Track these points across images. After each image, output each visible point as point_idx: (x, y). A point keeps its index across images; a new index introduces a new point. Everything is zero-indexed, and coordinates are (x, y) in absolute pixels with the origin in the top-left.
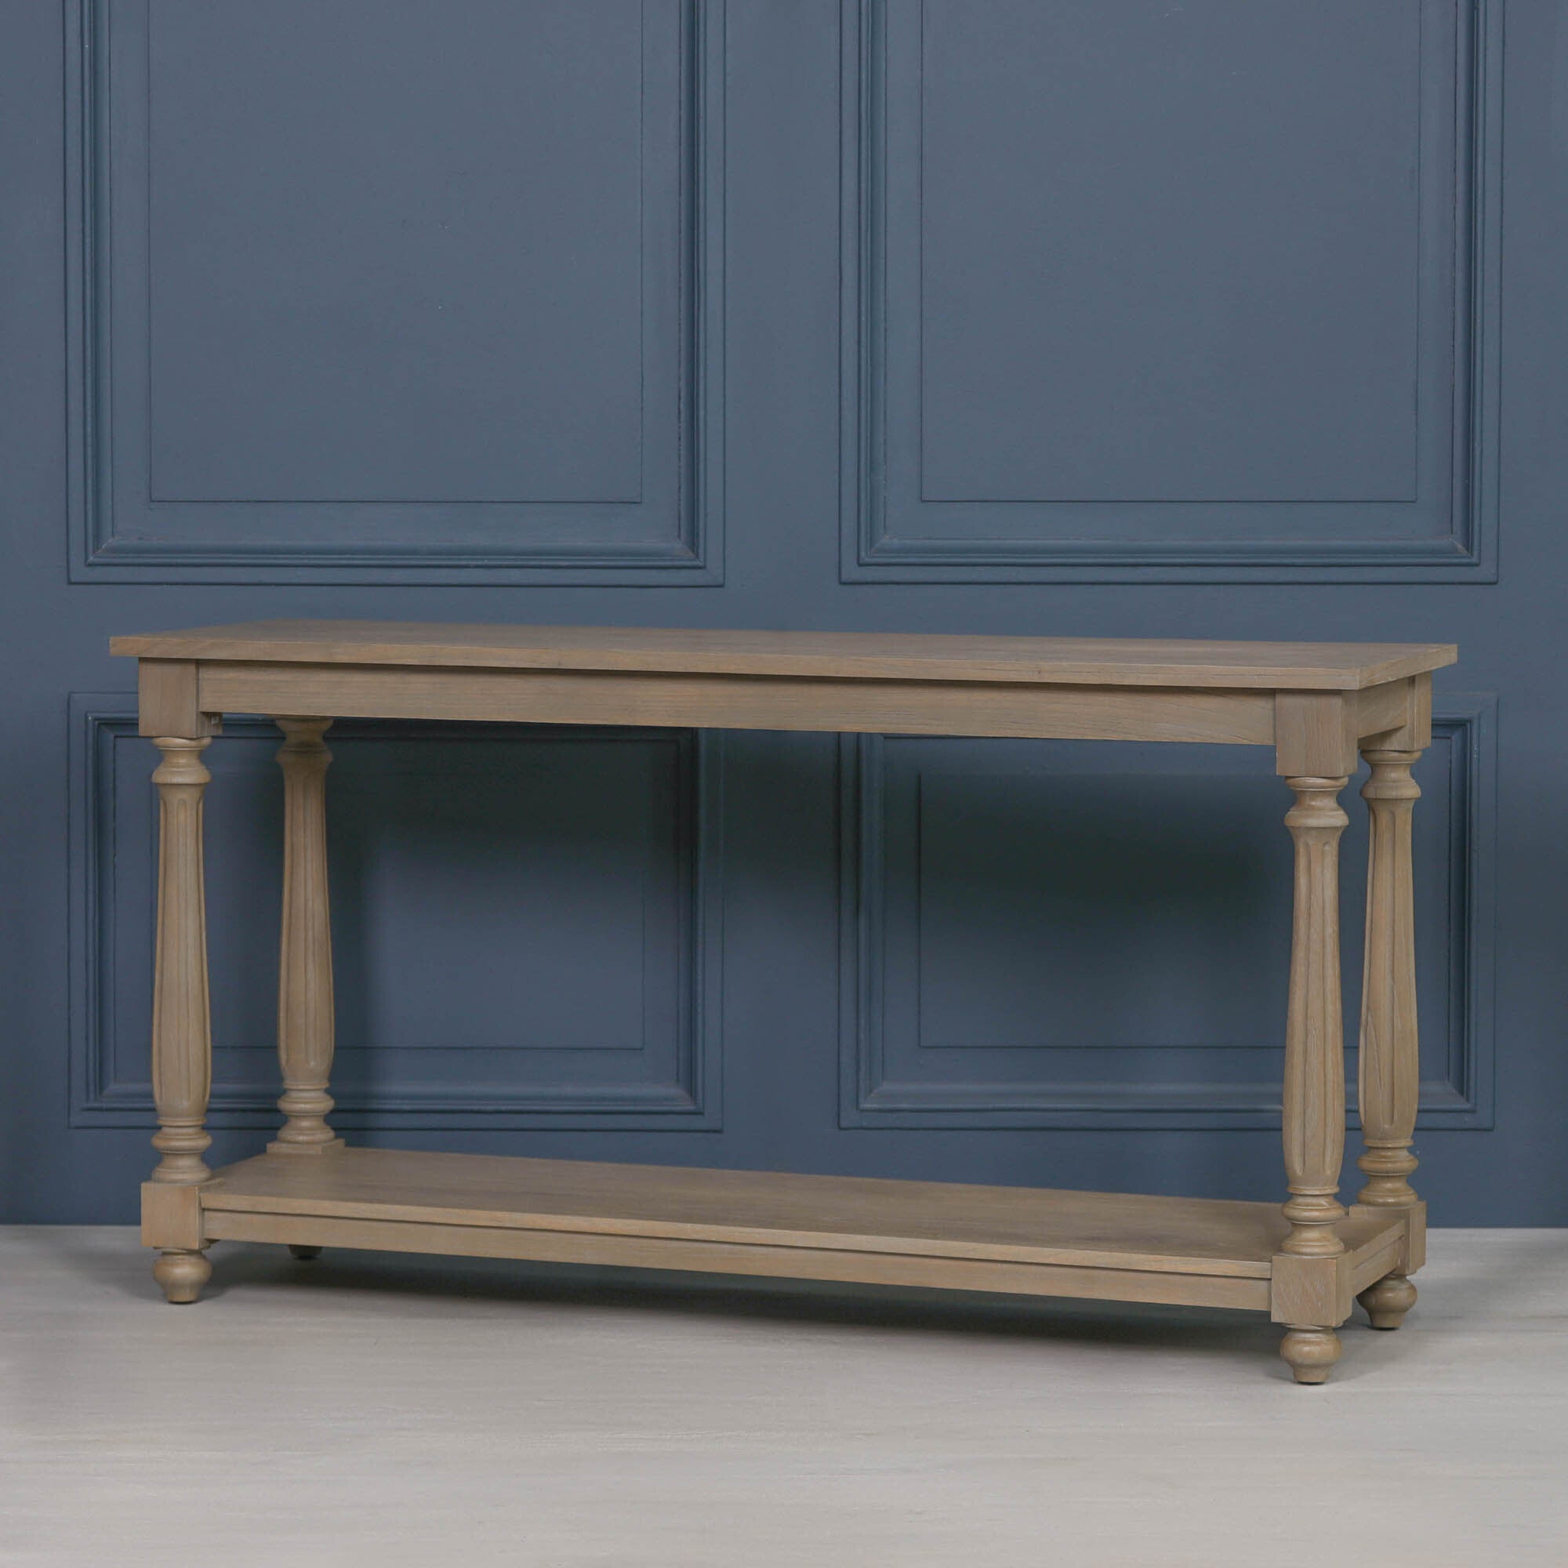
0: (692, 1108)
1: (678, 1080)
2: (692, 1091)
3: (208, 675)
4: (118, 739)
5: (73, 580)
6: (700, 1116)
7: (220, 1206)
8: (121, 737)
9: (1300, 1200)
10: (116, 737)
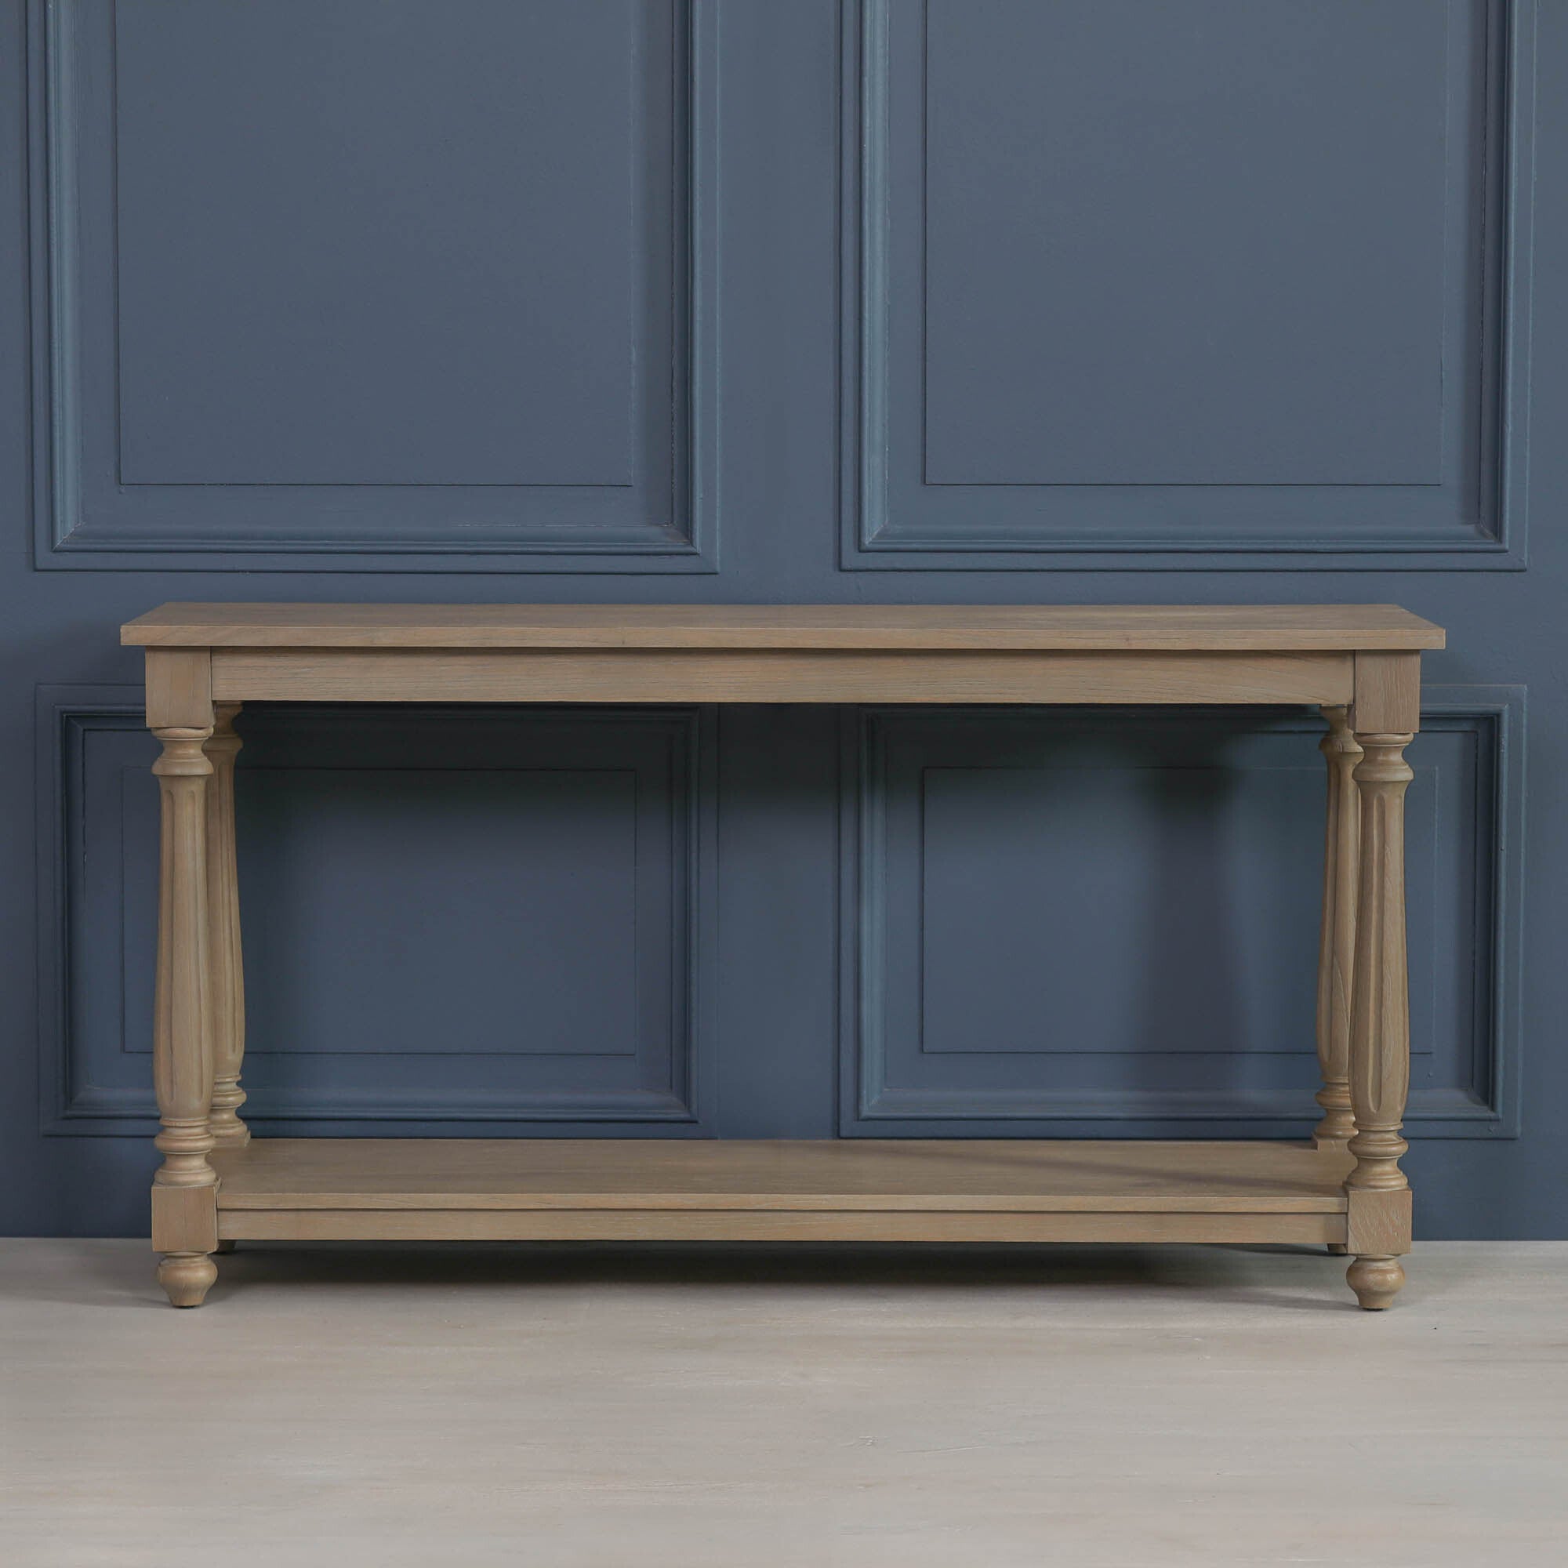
0: (683, 1115)
1: (671, 1087)
2: (686, 1099)
3: (223, 662)
4: (87, 733)
5: (39, 566)
6: (695, 1124)
7: (238, 1205)
8: (90, 730)
9: (1372, 1137)
10: (84, 730)
